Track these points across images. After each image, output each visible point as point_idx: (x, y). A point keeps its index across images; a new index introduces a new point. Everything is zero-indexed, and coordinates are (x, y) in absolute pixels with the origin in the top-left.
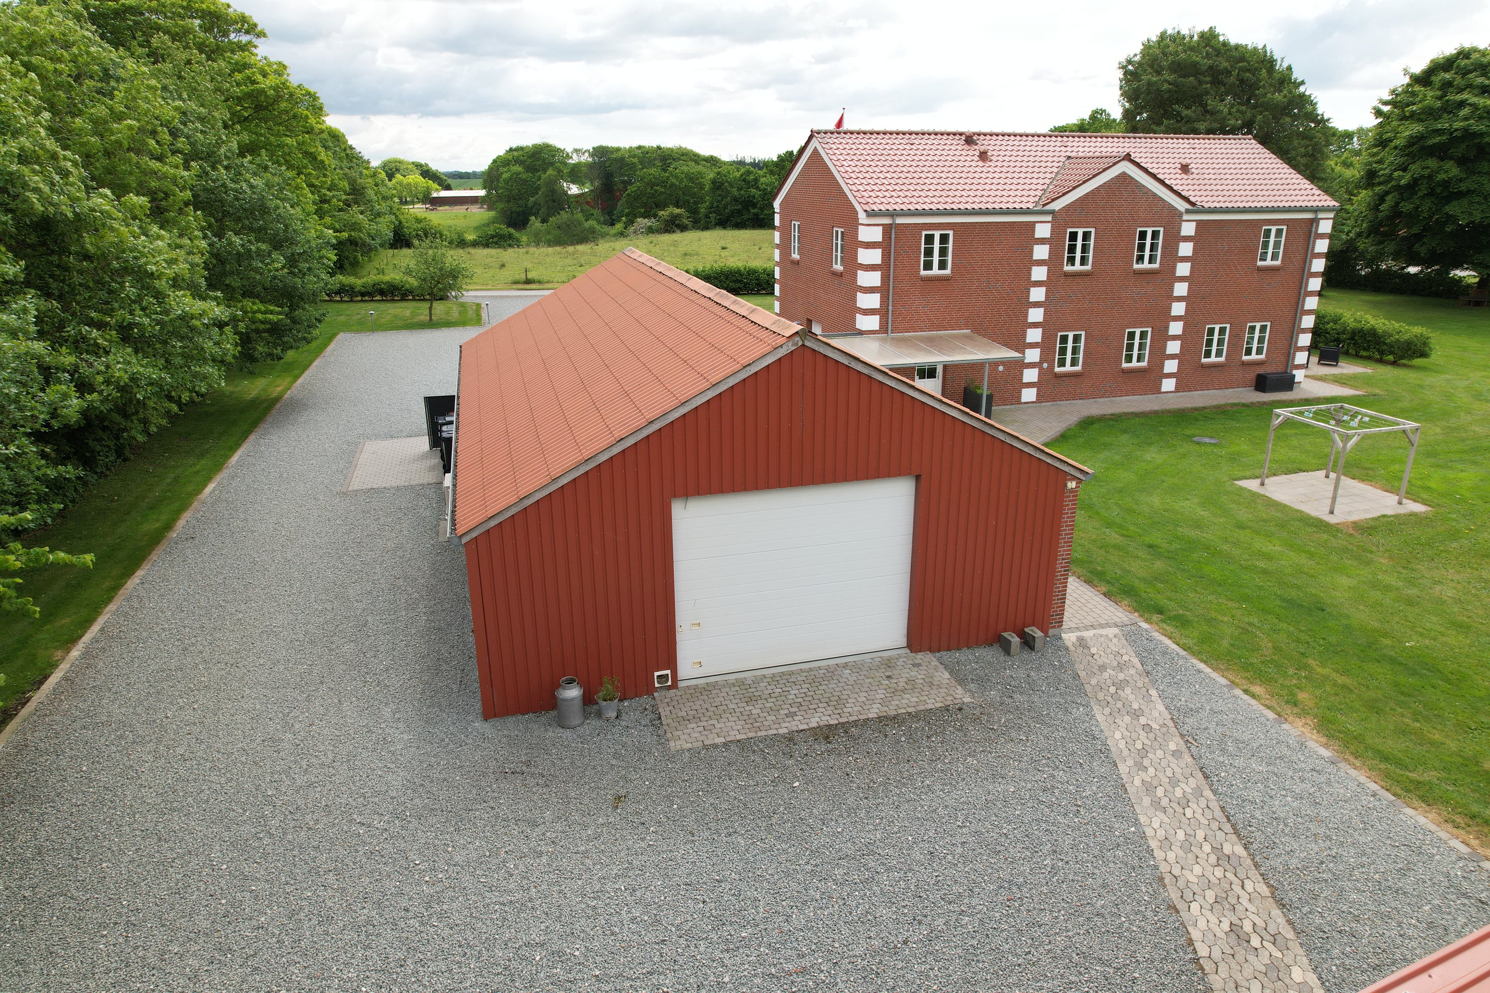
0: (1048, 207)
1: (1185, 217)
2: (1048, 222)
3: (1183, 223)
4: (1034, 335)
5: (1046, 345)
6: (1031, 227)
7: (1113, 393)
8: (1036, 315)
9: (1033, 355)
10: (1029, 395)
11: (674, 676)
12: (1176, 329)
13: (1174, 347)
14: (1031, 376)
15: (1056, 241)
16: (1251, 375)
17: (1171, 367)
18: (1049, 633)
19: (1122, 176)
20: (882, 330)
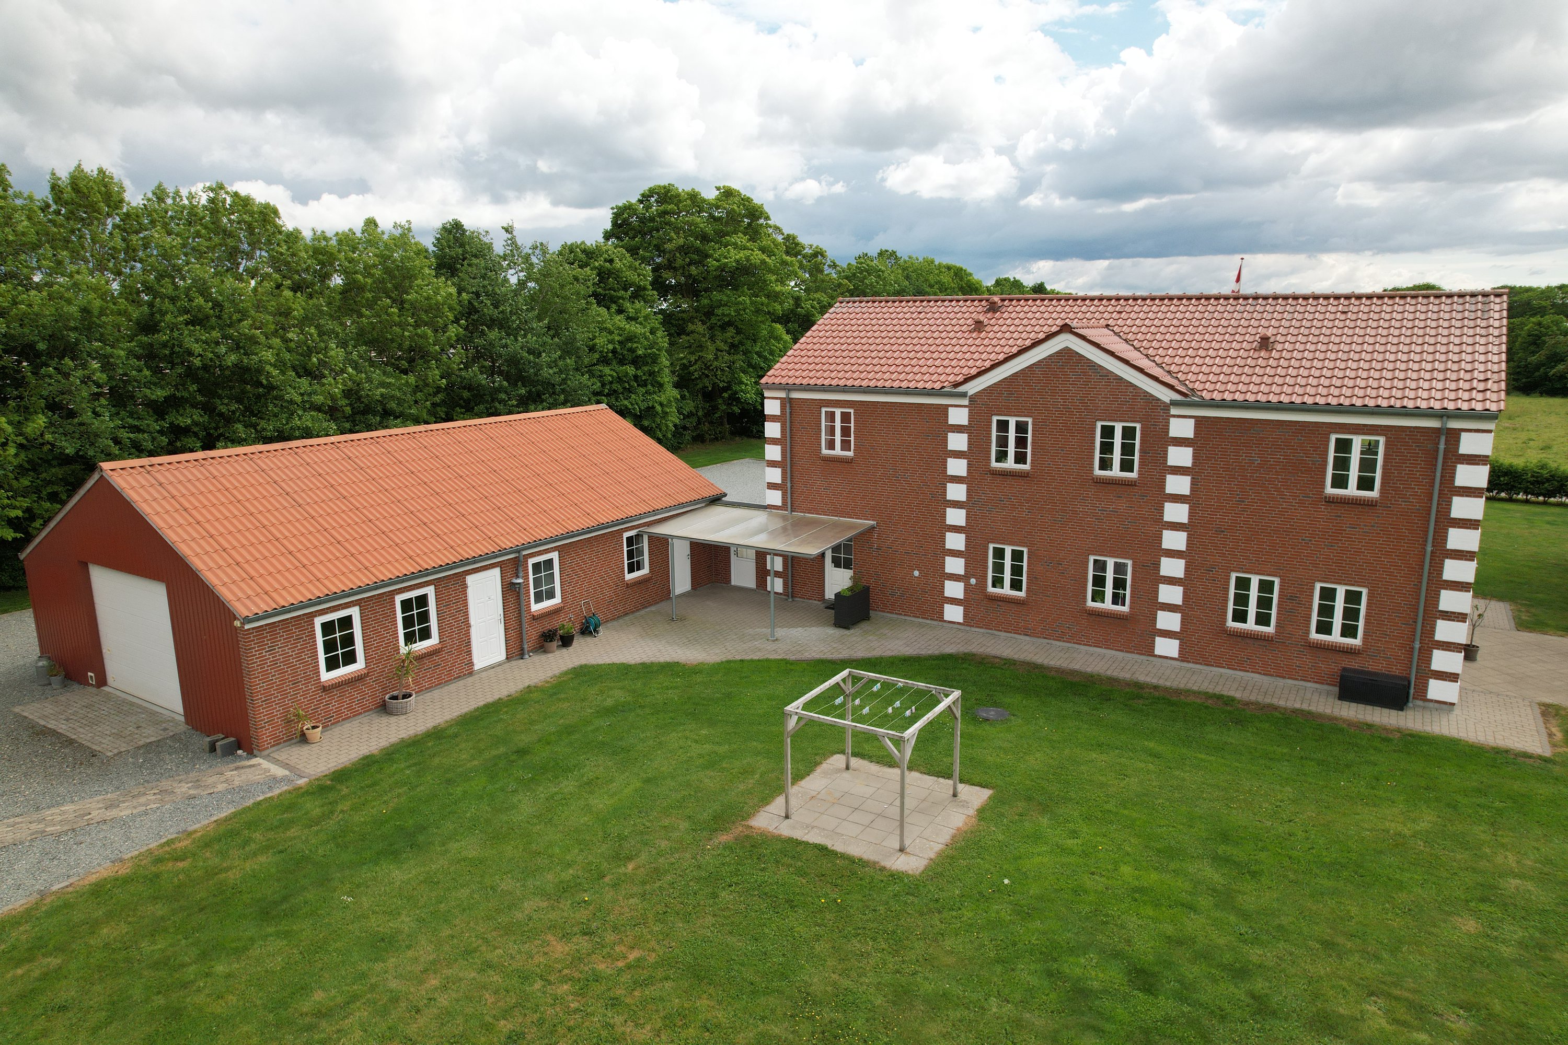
0: (961, 389)
1: (1173, 411)
2: (965, 406)
3: (1172, 420)
4: (955, 541)
5: (973, 555)
6: (943, 410)
7: (1076, 639)
8: (956, 517)
9: (954, 565)
10: (954, 613)
11: (102, 681)
12: (1172, 567)
13: (1171, 594)
14: (954, 589)
15: (977, 429)
16: (1336, 665)
17: (1169, 621)
18: (251, 753)
19: (1067, 354)
20: (783, 507)
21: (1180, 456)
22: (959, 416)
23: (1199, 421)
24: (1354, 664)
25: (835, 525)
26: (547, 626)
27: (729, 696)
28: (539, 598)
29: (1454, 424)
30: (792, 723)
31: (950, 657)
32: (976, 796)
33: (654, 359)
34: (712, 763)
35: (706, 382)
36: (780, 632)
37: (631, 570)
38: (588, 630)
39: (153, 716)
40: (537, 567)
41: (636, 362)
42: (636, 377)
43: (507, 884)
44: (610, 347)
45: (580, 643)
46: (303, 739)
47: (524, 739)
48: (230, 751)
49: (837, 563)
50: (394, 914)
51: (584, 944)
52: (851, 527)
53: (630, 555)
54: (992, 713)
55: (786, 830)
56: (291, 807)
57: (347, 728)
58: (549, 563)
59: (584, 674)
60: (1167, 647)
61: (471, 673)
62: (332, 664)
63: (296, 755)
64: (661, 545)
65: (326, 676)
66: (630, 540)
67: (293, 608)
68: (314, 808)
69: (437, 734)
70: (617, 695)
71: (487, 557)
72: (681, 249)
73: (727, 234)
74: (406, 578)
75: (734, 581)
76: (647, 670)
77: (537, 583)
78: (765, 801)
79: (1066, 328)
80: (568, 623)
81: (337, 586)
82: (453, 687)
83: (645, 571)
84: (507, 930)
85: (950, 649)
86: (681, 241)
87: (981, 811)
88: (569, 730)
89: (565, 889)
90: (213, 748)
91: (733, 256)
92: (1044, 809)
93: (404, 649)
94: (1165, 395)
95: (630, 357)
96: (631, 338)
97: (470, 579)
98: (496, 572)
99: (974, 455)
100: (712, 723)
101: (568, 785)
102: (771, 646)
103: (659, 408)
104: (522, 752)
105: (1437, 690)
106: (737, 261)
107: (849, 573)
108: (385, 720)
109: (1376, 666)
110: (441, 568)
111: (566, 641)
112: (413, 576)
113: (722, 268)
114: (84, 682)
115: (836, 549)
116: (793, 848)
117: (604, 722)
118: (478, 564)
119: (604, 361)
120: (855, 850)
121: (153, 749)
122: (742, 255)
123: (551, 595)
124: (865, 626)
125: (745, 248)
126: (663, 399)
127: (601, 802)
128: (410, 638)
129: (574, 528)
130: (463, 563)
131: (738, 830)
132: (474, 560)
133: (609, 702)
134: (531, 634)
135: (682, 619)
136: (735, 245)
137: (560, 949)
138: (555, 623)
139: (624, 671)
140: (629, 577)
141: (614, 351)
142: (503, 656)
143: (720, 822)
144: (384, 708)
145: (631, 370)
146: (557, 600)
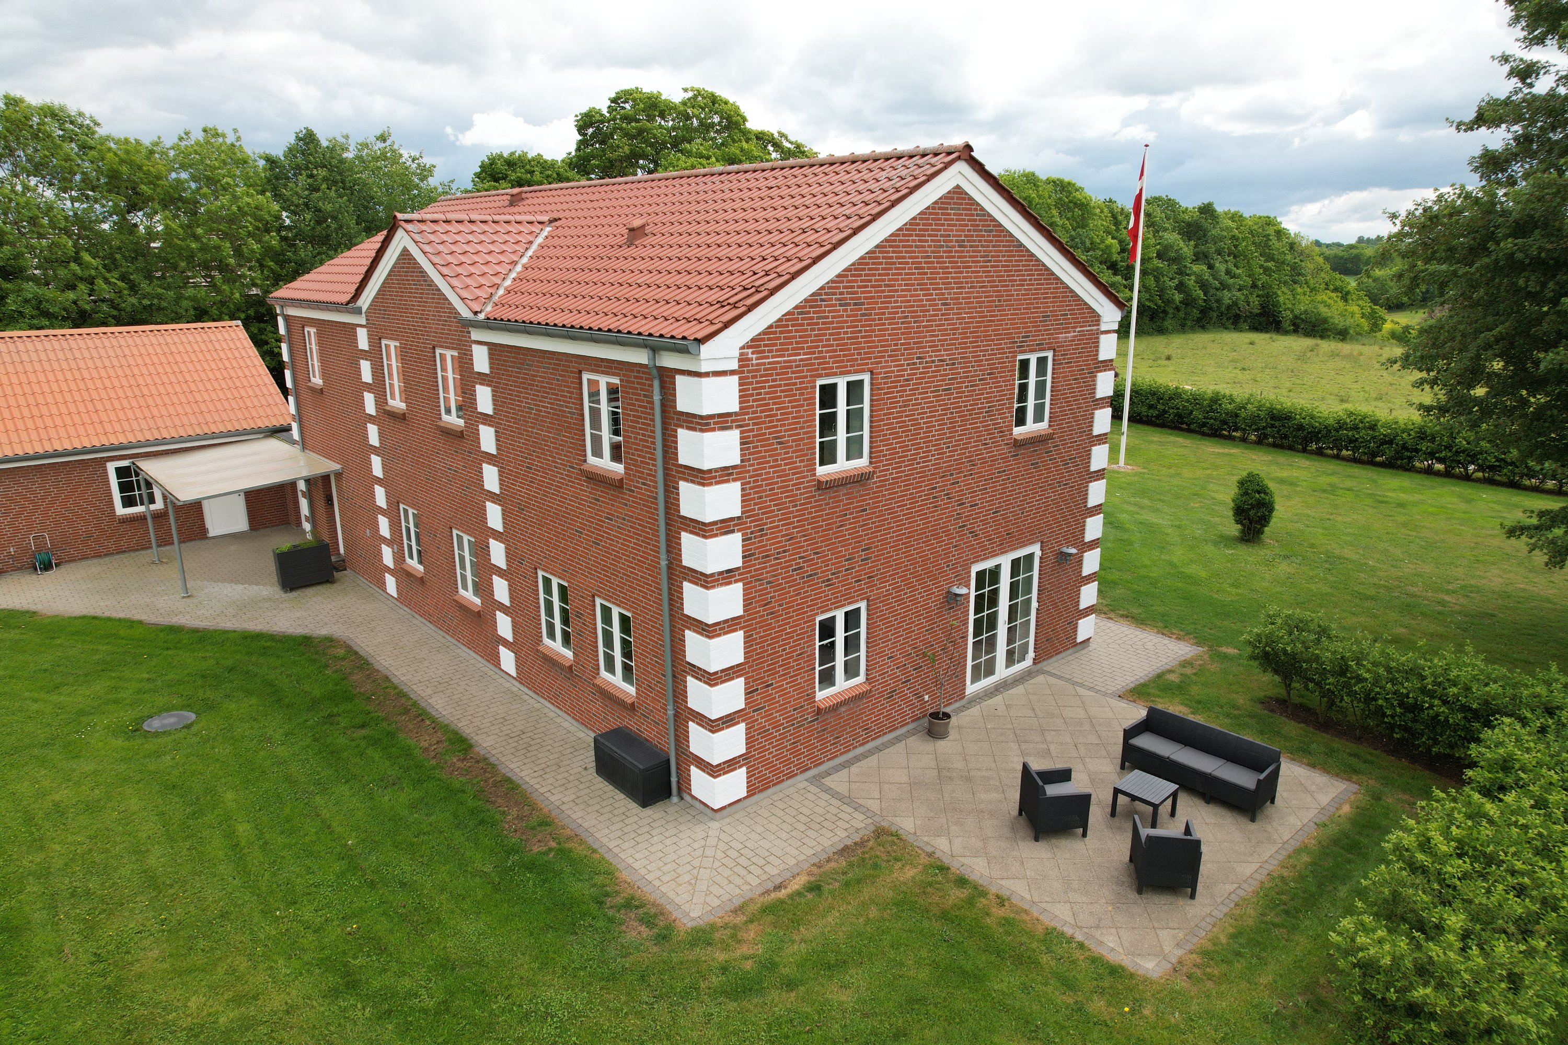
1: (473, 335)
2: (364, 327)
3: (474, 347)
4: (380, 497)
5: (392, 515)
6: (355, 331)
8: (377, 466)
9: (384, 526)
10: (391, 586)
13: (502, 591)
14: (388, 557)
15: (374, 356)
19: (405, 255)
20: (300, 443)
22: (363, 339)
23: (491, 350)
29: (667, 361)
31: (301, 642)
37: (129, 504)
38: (38, 566)
53: (126, 487)
60: (508, 660)
66: (123, 470)
83: (157, 506)
85: (324, 631)
94: (465, 312)
140: (124, 511)
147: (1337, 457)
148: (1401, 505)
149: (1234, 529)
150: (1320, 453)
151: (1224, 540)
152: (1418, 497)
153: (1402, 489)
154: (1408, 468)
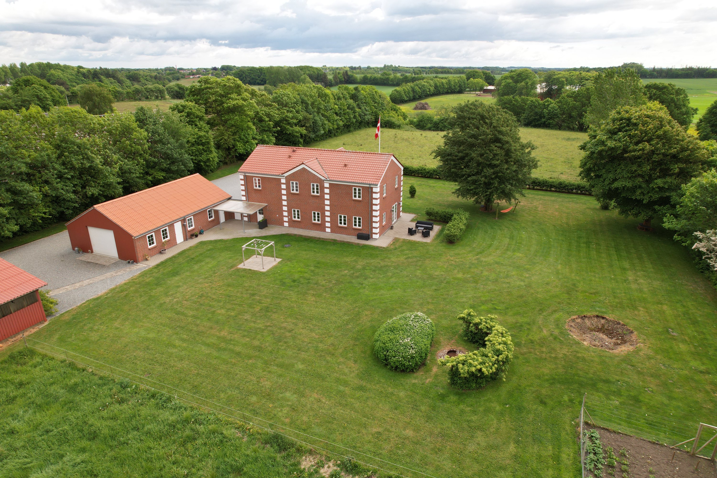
0: (283, 175)
1: (325, 182)
2: (285, 179)
3: (325, 184)
4: (285, 208)
5: (289, 211)
6: (280, 179)
7: (311, 229)
8: (285, 203)
9: (285, 214)
10: (286, 224)
11: (92, 252)
12: (328, 214)
13: (328, 219)
14: (286, 219)
15: (287, 184)
16: (357, 233)
17: (328, 225)
18: (137, 263)
19: (304, 169)
20: (246, 201)
21: (327, 191)
22: (283, 181)
23: (330, 184)
24: (361, 232)
25: (258, 205)
26: (192, 233)
27: (234, 246)
28: (189, 227)
29: (372, 186)
30: (244, 249)
31: (284, 235)
32: (279, 260)
33: (208, 143)
34: (230, 258)
35: (226, 145)
36: (246, 231)
37: (210, 218)
38: (201, 233)
39: (110, 258)
40: (188, 220)
41: (203, 144)
42: (203, 149)
43: (196, 278)
44: (194, 140)
45: (200, 236)
46: (147, 260)
47: (193, 256)
48: (133, 263)
49: (260, 213)
50: (178, 283)
51: (211, 284)
52: (262, 206)
53: (209, 214)
54: (287, 245)
55: (244, 267)
56: (151, 271)
57: (154, 257)
58: (191, 219)
59: (202, 243)
60: (328, 230)
61: (177, 245)
62: (150, 244)
63: (146, 262)
64: (217, 212)
65: (150, 247)
66: (209, 211)
67: (143, 234)
68: (156, 270)
69: (174, 257)
70: (210, 247)
71: (178, 219)
72: (215, 101)
73: (230, 94)
74: (163, 225)
75: (236, 218)
76: (216, 241)
77: (189, 223)
78: (240, 263)
79: (303, 163)
80: (196, 232)
81: (150, 229)
82: (174, 248)
83: (213, 218)
84: (198, 283)
85: (284, 233)
86: (214, 99)
87: (279, 263)
88: (201, 254)
89: (206, 278)
90: (129, 262)
91: (231, 103)
92: (290, 261)
93: (163, 241)
94: (323, 178)
95: (200, 143)
96: (200, 137)
97: (175, 224)
98: (180, 222)
99: (288, 189)
100: (230, 251)
101: (203, 263)
102: (244, 234)
103: (211, 159)
104: (193, 259)
105: (374, 236)
106: (234, 105)
107: (262, 216)
108: (162, 255)
109: (364, 232)
110: (169, 223)
111: (197, 236)
112: (164, 225)
113: (229, 107)
114: (88, 252)
115: (259, 210)
116: (245, 270)
117: (208, 252)
118: (176, 221)
119: (193, 145)
120: (255, 269)
121: (114, 264)
122: (235, 102)
123: (192, 226)
124: (266, 228)
125: (236, 99)
126: (212, 156)
127: (210, 266)
128: (164, 238)
129: (196, 210)
130: (173, 221)
131: (235, 268)
132: (175, 220)
133: (209, 248)
134: (188, 235)
135: (223, 229)
136: (232, 99)
137: (207, 285)
138: (194, 232)
139: (211, 242)
140: (209, 220)
141: (195, 141)
142: (183, 240)
143: (232, 267)
144: (160, 253)
145: (201, 147)
146: (193, 227)
147: (418, 176)
148: (434, 187)
149: (410, 196)
150: (414, 176)
151: (408, 198)
152: (435, 185)
153: (433, 183)
154: (432, 178)
